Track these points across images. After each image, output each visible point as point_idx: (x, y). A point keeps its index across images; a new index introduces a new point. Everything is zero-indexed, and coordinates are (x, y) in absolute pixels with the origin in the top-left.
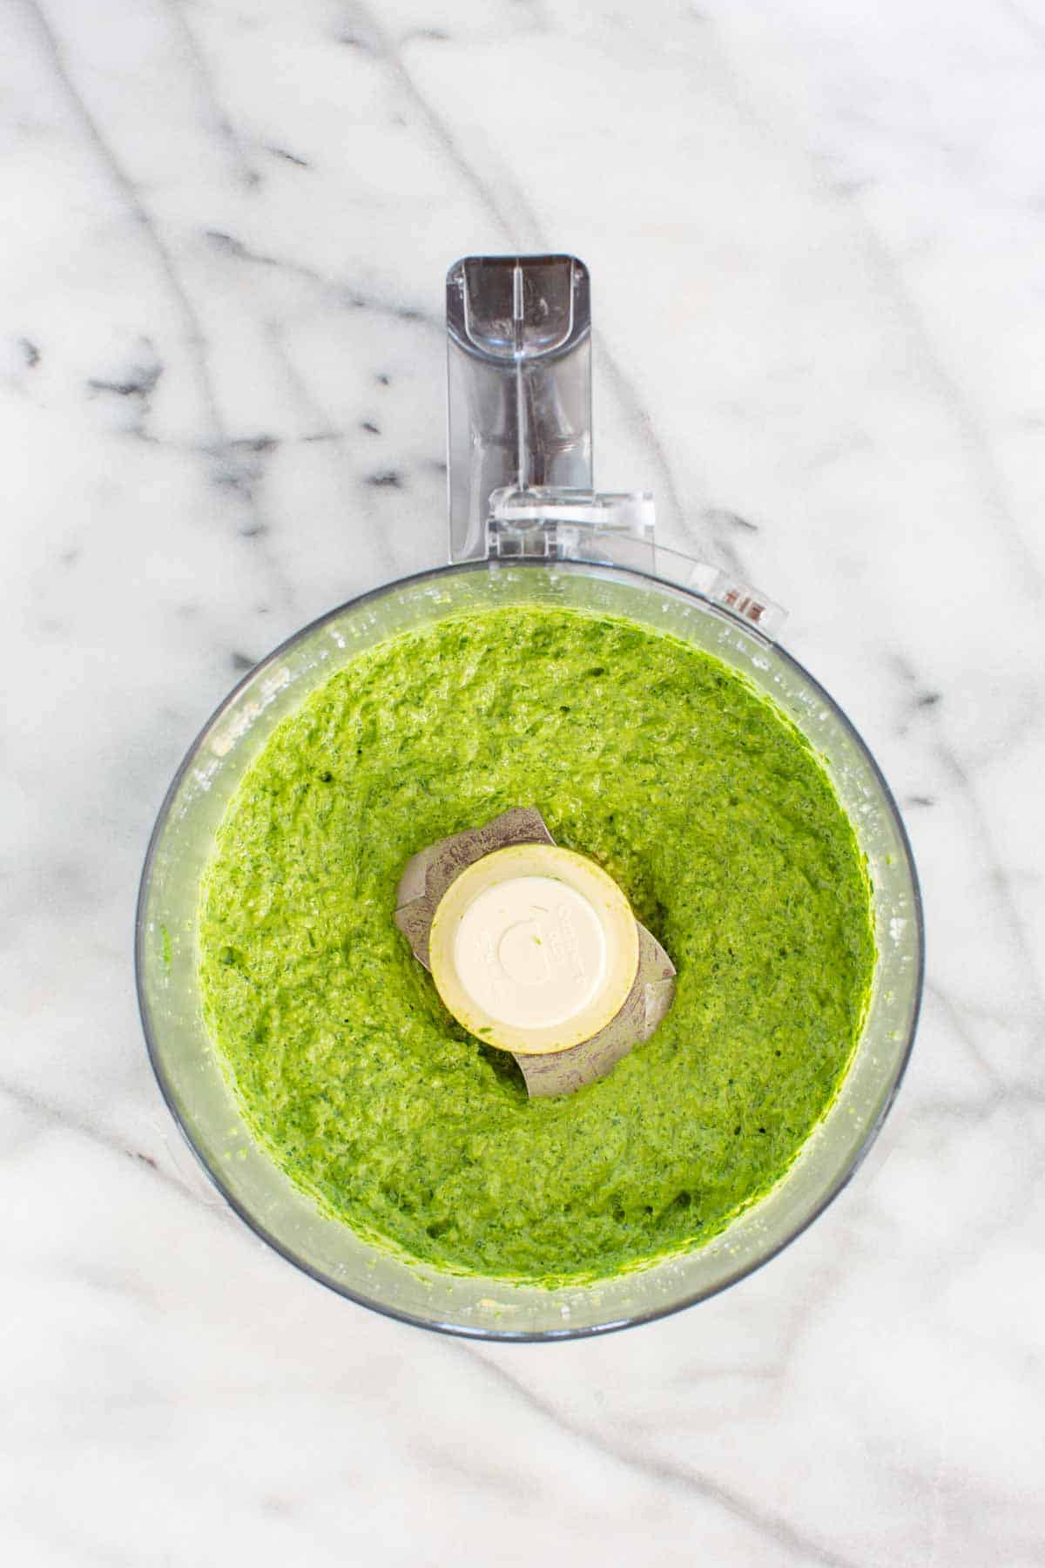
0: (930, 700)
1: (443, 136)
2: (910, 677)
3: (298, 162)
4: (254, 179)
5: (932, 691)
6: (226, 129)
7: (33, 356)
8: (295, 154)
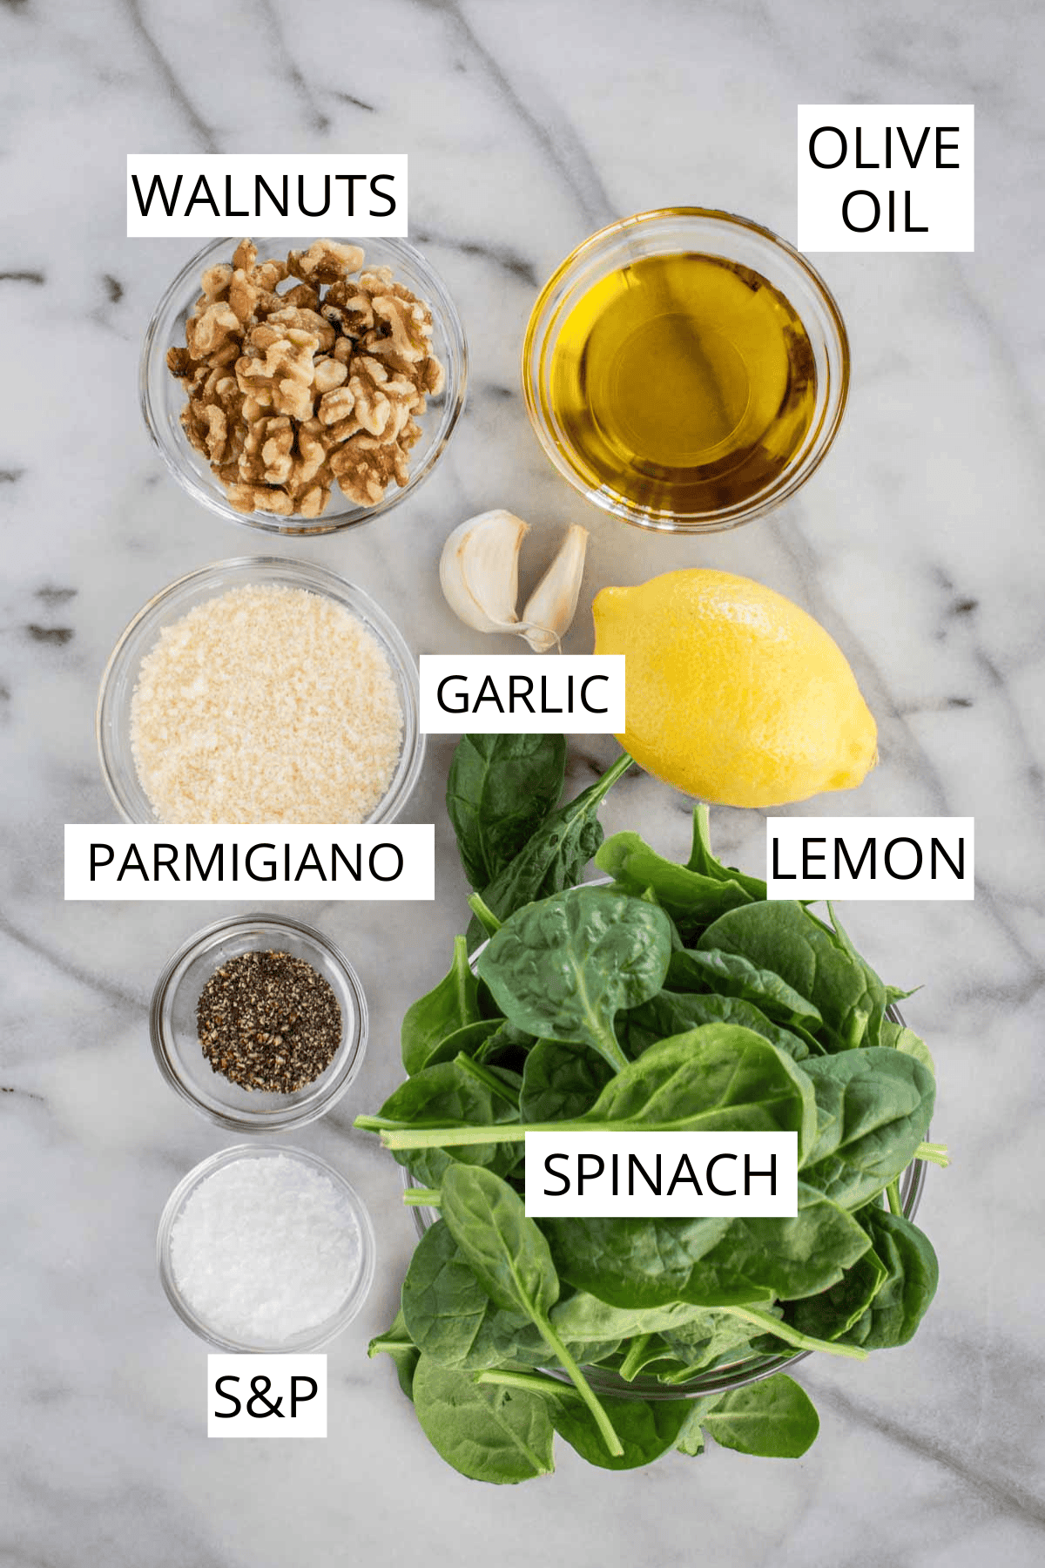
0: (967, 607)
1: (500, 79)
2: (948, 586)
3: (364, 106)
4: (323, 123)
5: (968, 597)
6: (296, 77)
7: (116, 291)
8: (361, 99)
